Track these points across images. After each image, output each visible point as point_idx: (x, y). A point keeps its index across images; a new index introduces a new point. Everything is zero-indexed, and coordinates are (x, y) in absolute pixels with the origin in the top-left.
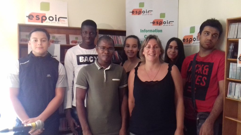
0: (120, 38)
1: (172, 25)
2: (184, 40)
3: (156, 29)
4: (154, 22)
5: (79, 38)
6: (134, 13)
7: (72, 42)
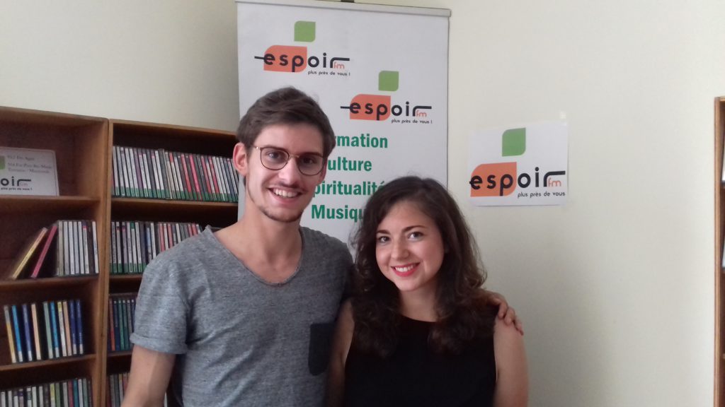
0: (212, 166)
1: (425, 119)
2: (477, 180)
3: (363, 135)
4: (356, 104)
6: (271, 63)
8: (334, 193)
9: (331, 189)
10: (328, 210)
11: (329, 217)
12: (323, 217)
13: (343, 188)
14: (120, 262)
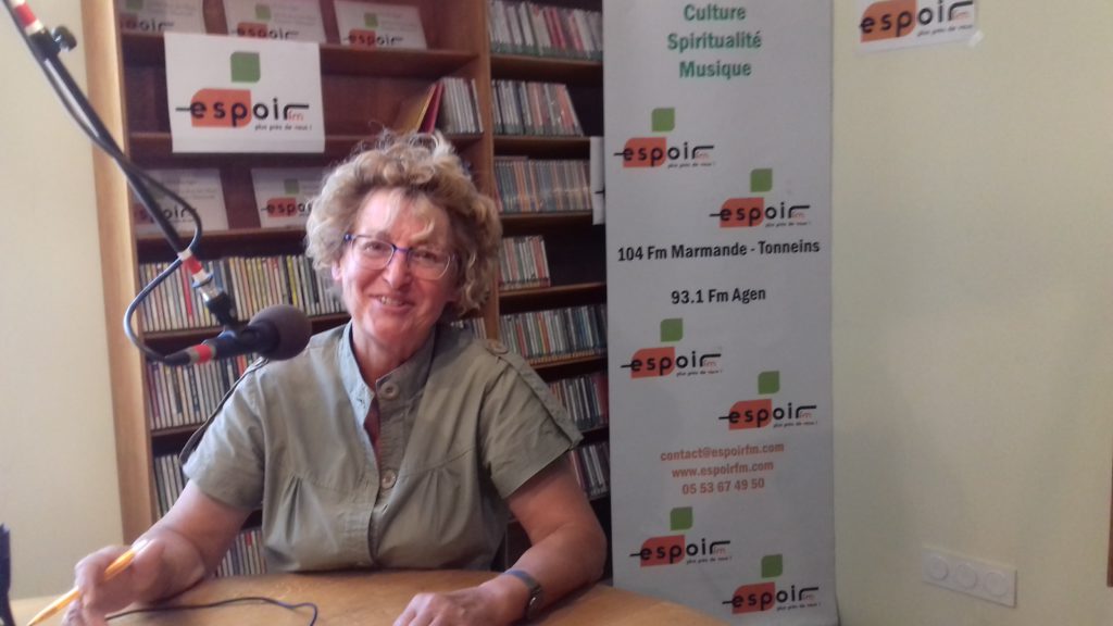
2: (868, 22)
5: (380, 19)
7: (352, 38)
8: (705, 46)
9: (701, 43)
10: (698, 68)
11: (699, 75)
12: (693, 74)
13: (714, 42)
14: (500, 122)
